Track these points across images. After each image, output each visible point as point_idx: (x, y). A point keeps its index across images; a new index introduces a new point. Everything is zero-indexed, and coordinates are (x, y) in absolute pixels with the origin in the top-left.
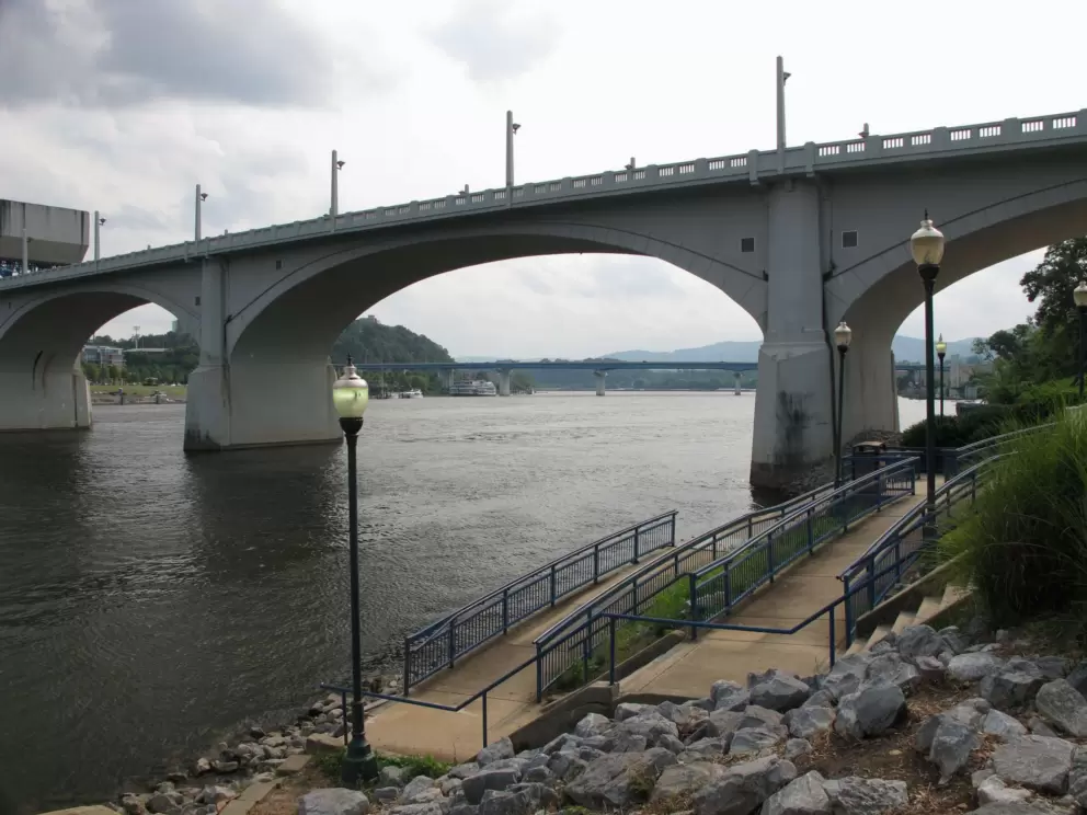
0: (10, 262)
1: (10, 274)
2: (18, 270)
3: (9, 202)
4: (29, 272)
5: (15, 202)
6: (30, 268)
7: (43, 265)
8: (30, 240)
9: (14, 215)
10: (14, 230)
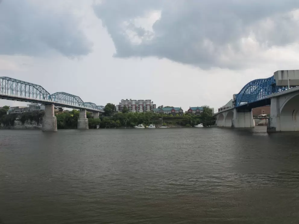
0: (285, 87)
1: (285, 90)
2: (287, 88)
3: (284, 71)
4: (290, 88)
5: (285, 71)
6: (290, 87)
7: (294, 86)
8: (290, 80)
9: (285, 74)
10: (285, 78)
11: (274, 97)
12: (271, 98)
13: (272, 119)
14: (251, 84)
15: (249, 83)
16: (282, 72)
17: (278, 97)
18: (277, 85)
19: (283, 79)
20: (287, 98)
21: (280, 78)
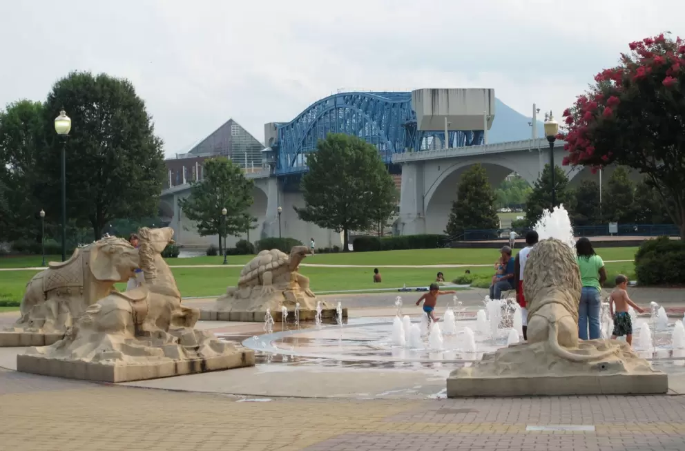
3: (438, 90)
5: (442, 89)
9: (441, 98)
10: (442, 110)
11: (410, 163)
12: (403, 163)
13: (404, 224)
14: (340, 101)
15: (334, 97)
16: (434, 92)
17: (421, 165)
18: (418, 129)
19: (436, 113)
20: (443, 169)
21: (427, 111)
